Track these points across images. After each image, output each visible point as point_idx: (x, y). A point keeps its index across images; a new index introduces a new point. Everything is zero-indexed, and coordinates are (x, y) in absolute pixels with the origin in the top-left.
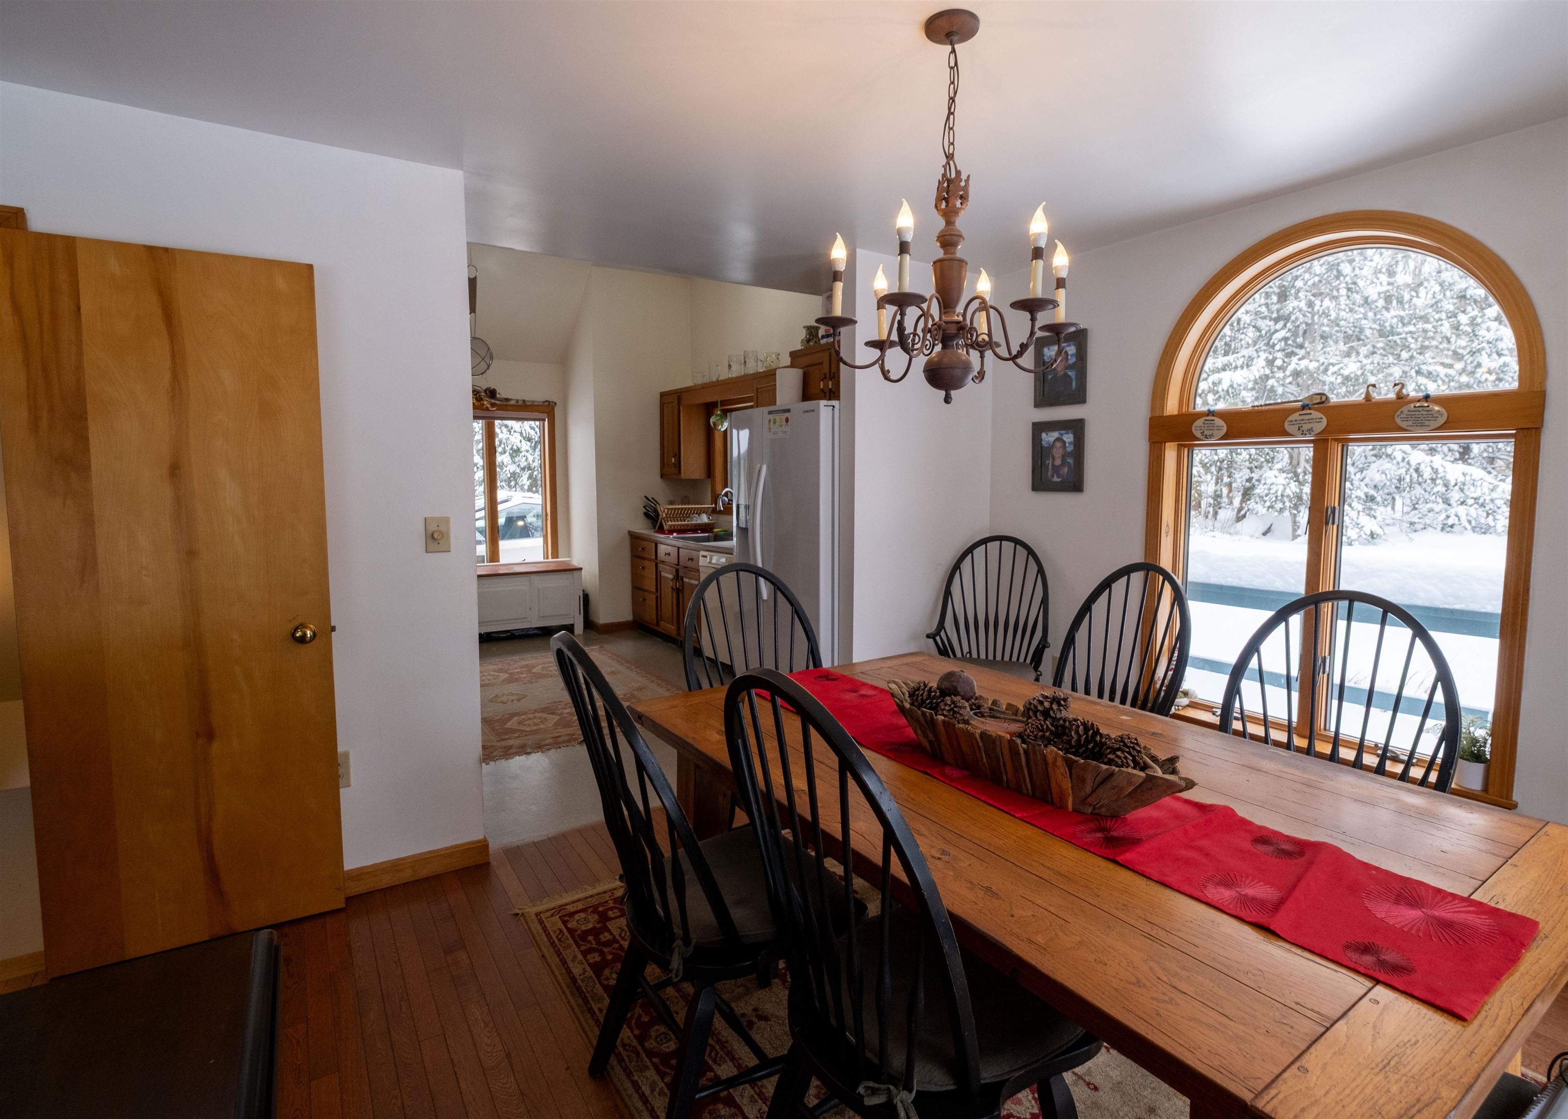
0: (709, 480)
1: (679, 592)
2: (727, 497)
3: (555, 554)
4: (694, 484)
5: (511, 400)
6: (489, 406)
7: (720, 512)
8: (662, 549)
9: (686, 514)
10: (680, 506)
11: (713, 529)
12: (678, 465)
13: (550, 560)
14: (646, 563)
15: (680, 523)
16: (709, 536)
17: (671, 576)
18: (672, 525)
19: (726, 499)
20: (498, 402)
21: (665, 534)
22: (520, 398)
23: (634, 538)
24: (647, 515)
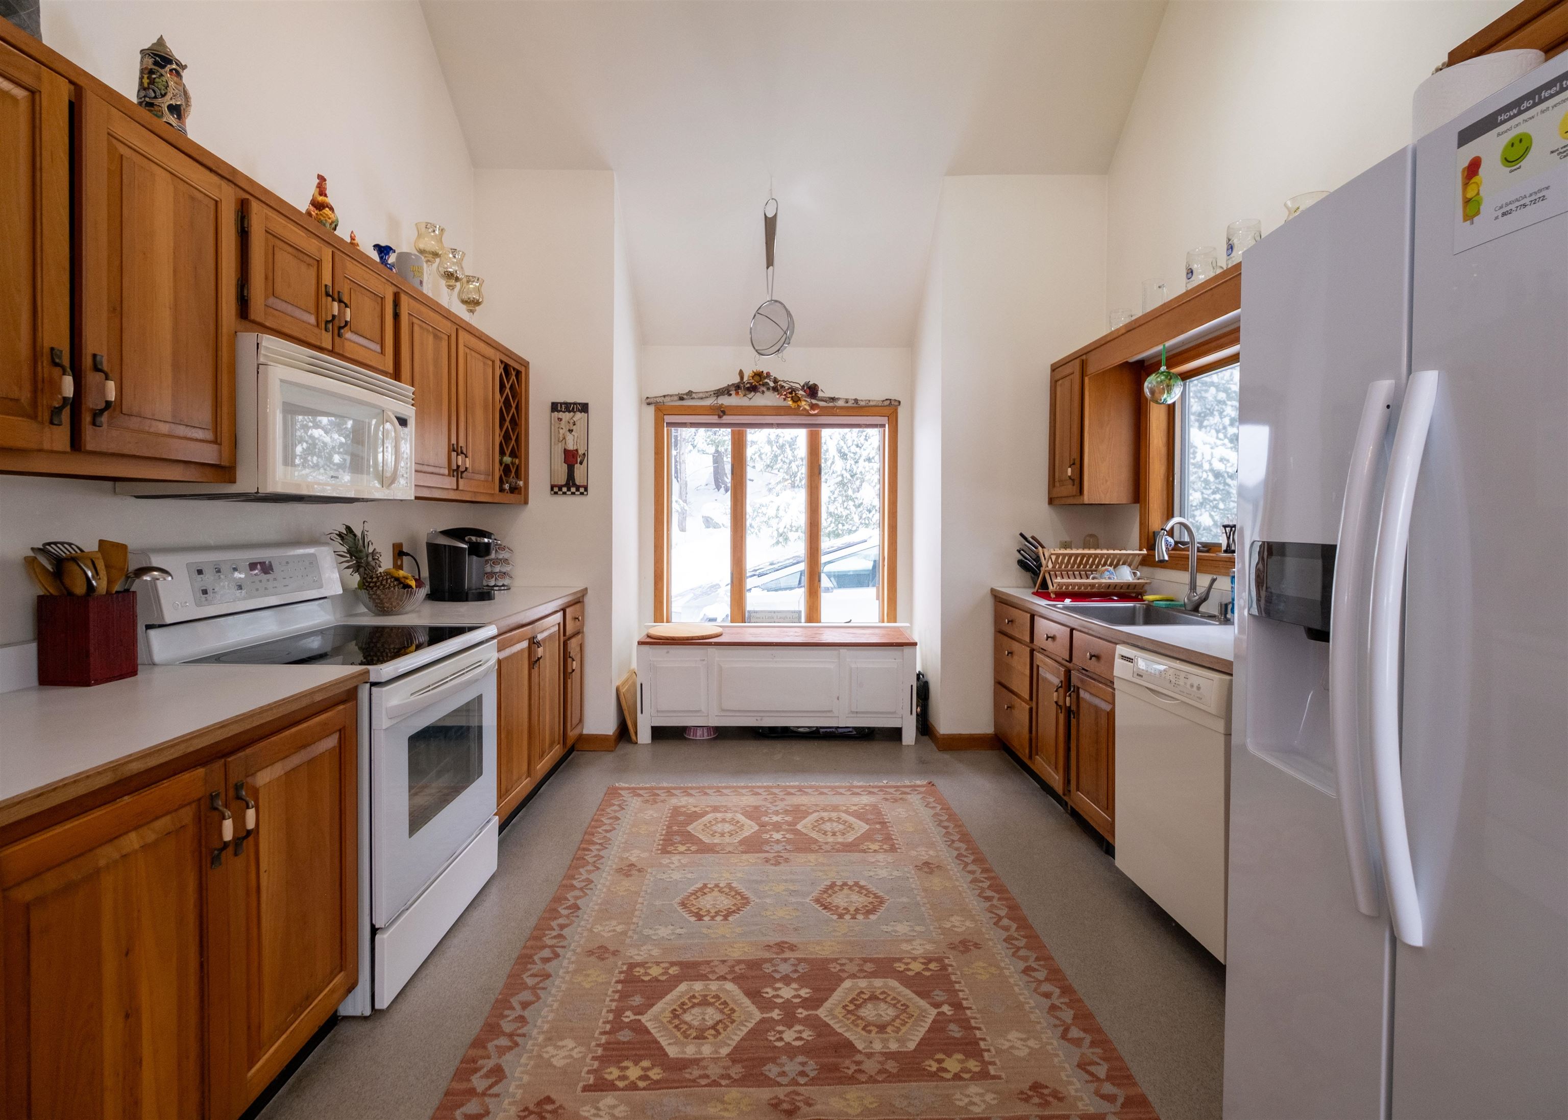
0: (1138, 505)
1: (1070, 714)
2: (1172, 537)
3: (893, 617)
4: (1106, 511)
5: (838, 399)
6: (808, 408)
7: (1162, 564)
8: (1043, 627)
9: (1088, 566)
10: (1080, 551)
11: (1142, 594)
12: (1079, 481)
13: (886, 624)
14: (1016, 646)
15: (1078, 581)
16: (1134, 607)
17: (1056, 681)
18: (1064, 584)
19: (1170, 539)
20: (822, 404)
21: (1049, 599)
22: (852, 396)
23: (1000, 601)
24: (1022, 564)
